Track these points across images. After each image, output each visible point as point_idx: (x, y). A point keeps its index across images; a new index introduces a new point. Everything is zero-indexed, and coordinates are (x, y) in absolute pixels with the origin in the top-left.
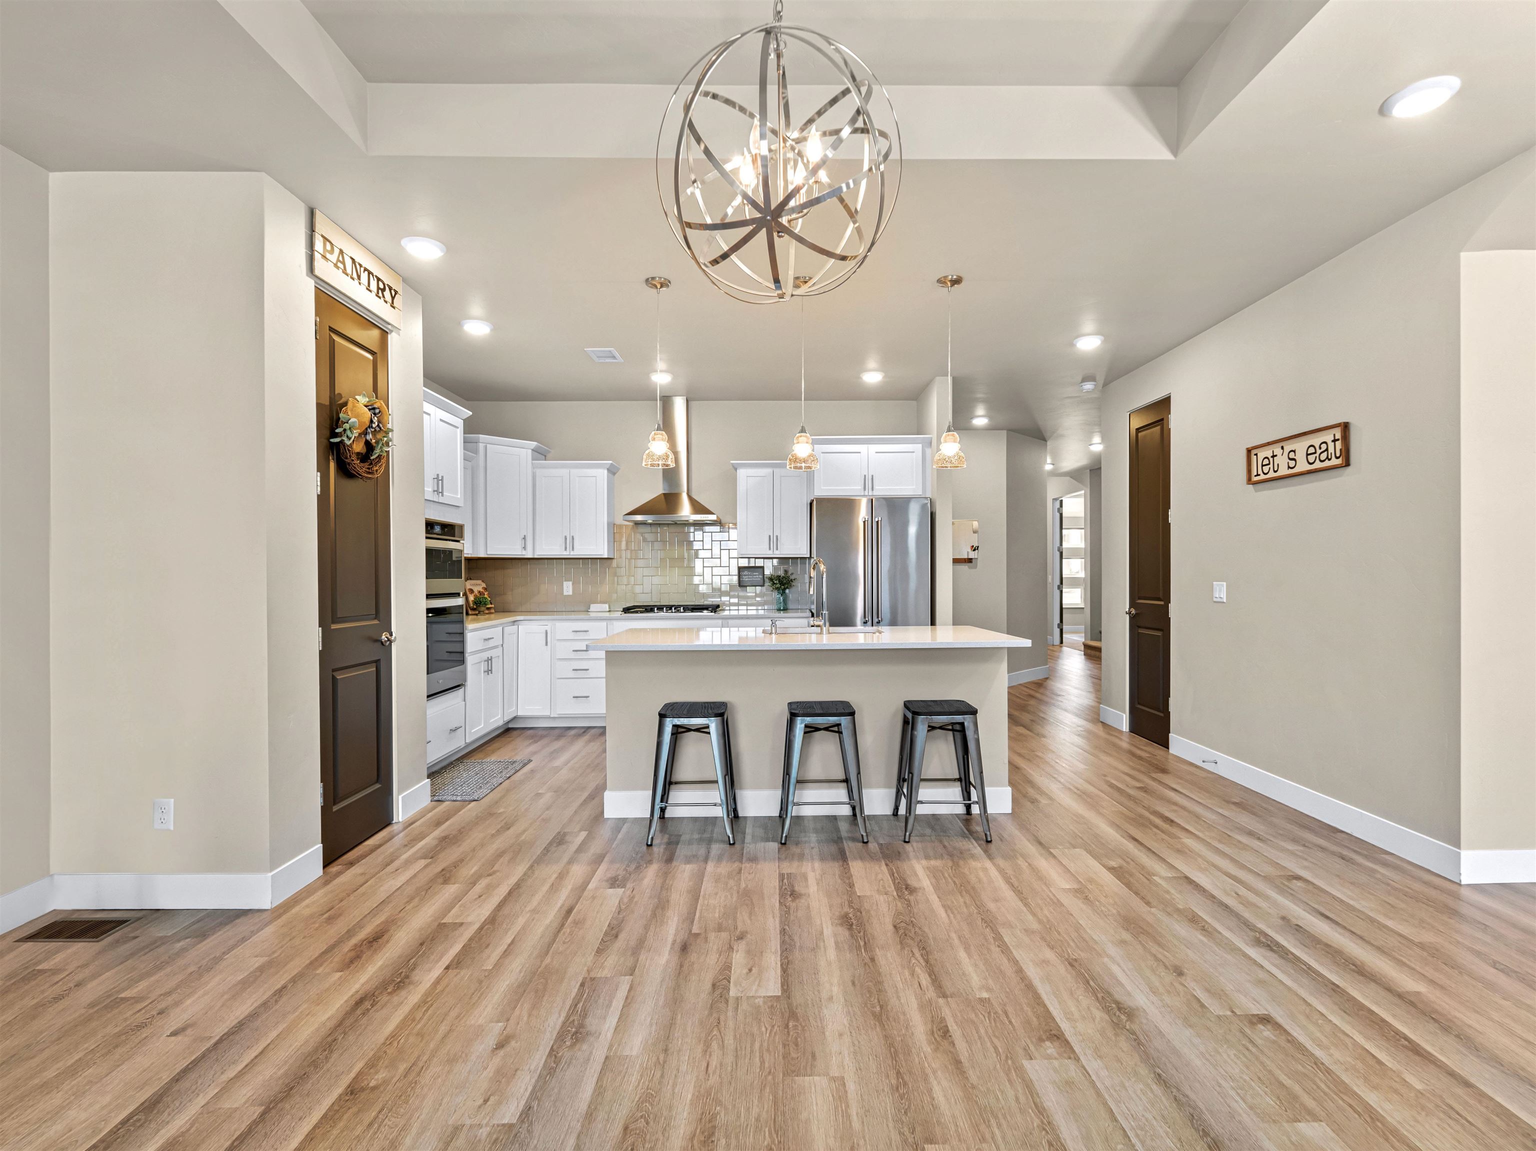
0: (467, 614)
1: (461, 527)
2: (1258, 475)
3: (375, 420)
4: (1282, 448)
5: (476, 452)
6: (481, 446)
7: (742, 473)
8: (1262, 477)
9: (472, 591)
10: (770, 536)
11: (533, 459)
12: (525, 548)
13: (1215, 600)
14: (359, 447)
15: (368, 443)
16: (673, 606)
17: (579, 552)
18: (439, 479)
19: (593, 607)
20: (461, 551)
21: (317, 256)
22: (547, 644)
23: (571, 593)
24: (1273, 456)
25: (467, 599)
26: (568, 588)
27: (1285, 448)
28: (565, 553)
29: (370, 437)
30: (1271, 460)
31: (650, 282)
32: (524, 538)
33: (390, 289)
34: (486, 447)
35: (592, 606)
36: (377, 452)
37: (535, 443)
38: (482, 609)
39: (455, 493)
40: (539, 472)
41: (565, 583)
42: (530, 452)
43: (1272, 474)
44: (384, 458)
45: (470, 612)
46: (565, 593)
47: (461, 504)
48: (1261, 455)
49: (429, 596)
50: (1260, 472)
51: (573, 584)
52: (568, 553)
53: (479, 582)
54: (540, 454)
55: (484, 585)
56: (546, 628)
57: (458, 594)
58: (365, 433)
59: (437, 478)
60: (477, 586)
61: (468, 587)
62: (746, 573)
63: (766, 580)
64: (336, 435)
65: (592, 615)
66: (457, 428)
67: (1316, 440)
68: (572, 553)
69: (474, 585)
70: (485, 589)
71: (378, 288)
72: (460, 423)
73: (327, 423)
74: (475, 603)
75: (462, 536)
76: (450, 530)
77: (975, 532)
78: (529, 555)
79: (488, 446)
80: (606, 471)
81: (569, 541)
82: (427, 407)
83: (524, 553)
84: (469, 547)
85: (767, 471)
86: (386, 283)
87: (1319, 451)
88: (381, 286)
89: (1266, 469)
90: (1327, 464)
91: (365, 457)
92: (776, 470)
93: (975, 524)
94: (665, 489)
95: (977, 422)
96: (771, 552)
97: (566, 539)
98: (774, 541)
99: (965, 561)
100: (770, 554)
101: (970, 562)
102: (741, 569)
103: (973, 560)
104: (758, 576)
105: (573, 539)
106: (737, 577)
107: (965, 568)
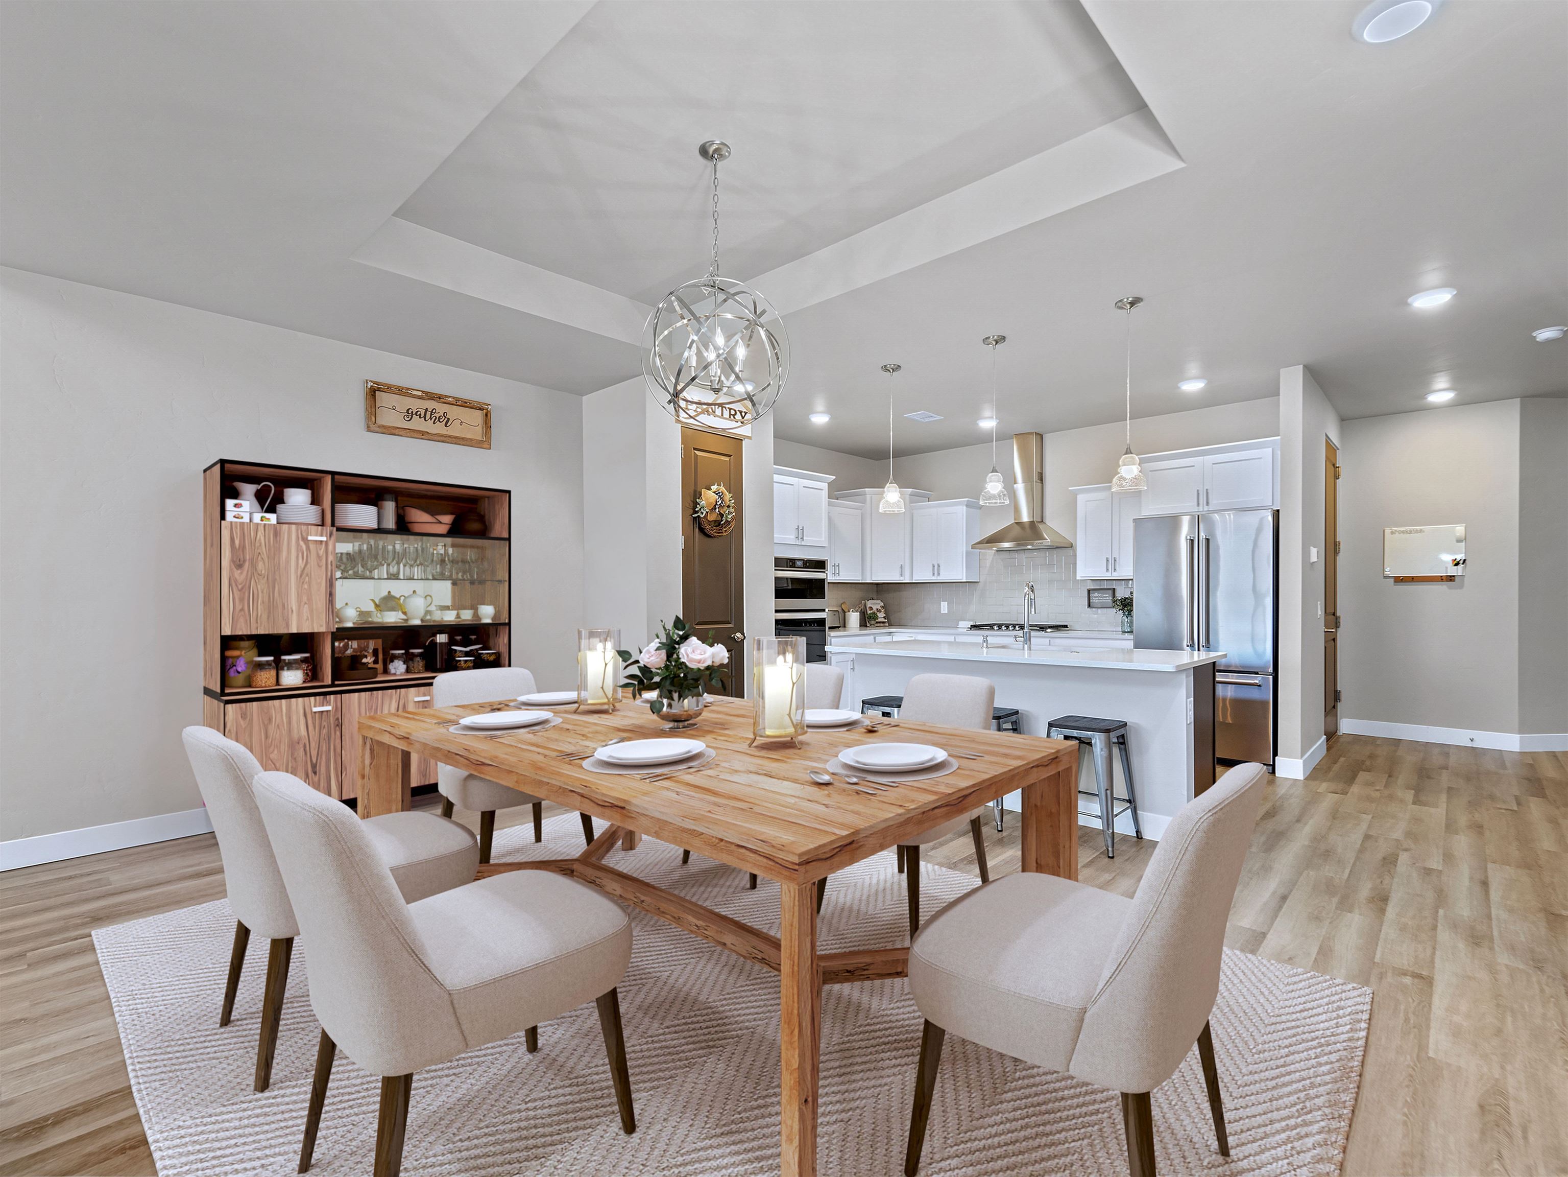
1: (825, 562)
3: (723, 499)
5: (863, 502)
6: (868, 497)
7: (1081, 498)
9: (871, 609)
10: (1106, 559)
11: (910, 501)
12: (903, 574)
14: (712, 518)
15: (719, 515)
16: (1003, 624)
17: (945, 577)
18: (800, 530)
20: (824, 579)
23: (946, 611)
26: (944, 607)
28: (933, 578)
29: (720, 511)
31: (885, 368)
32: (901, 566)
33: (741, 412)
34: (871, 498)
35: (960, 622)
36: (726, 519)
37: (912, 490)
38: (873, 622)
39: (818, 539)
41: (942, 603)
44: (739, 520)
46: (943, 611)
47: (825, 545)
49: (779, 611)
51: (947, 604)
53: (879, 601)
54: (922, 497)
55: (883, 604)
57: (804, 610)
58: (715, 508)
60: (876, 605)
61: (869, 605)
62: (1096, 594)
63: (1115, 602)
64: (697, 512)
65: (960, 630)
66: (821, 489)
68: (939, 578)
69: (873, 604)
70: (883, 607)
71: (730, 414)
72: (825, 486)
73: (689, 506)
75: (826, 568)
76: (813, 565)
77: (1459, 541)
78: (906, 580)
79: (873, 496)
80: (965, 507)
81: (936, 569)
82: (776, 478)
83: (902, 578)
85: (1107, 494)
86: (737, 409)
88: (733, 412)
91: (716, 523)
93: (1460, 530)
94: (1015, 519)
95: (1435, 398)
96: (1109, 574)
97: (934, 566)
98: (1111, 563)
99: (1441, 579)
100: (1108, 576)
101: (1451, 580)
102: (1089, 591)
103: (1456, 579)
104: (1108, 598)
105: (939, 566)
106: (1086, 599)
107: (1443, 587)
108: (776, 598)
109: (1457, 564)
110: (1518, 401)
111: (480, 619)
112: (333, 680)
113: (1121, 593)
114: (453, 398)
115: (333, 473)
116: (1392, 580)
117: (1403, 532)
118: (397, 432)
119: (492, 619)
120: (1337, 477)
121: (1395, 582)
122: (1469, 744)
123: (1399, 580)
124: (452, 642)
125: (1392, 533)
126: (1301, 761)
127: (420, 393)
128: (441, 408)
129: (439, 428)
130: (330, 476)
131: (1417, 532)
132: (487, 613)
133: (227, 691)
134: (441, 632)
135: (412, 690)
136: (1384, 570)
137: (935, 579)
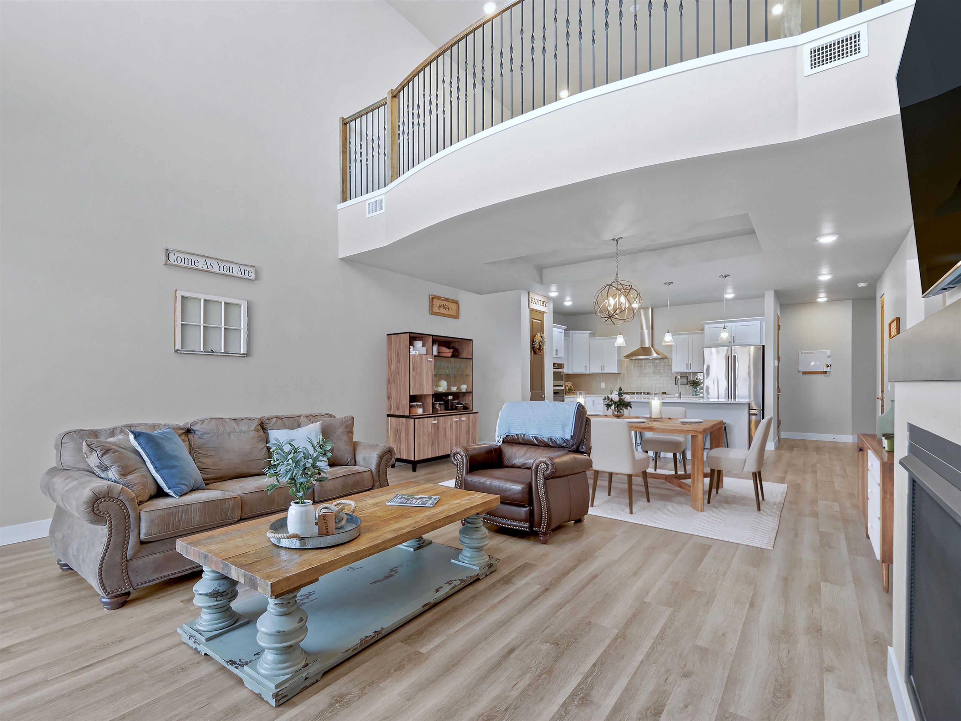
0: (566, 394)
1: (564, 364)
3: (542, 339)
5: (569, 337)
6: (571, 335)
9: (567, 386)
10: (687, 364)
11: (589, 337)
14: (538, 347)
15: (540, 345)
17: (606, 371)
18: (557, 350)
20: (563, 372)
21: (530, 303)
22: (593, 405)
23: (604, 387)
25: (565, 388)
26: (603, 385)
29: (540, 344)
34: (572, 335)
36: (542, 347)
37: (590, 331)
38: (571, 392)
39: (562, 354)
41: (602, 383)
42: (588, 334)
44: (543, 348)
45: (567, 393)
47: (563, 357)
49: (554, 386)
52: (602, 371)
53: (570, 382)
54: (593, 335)
55: (572, 384)
57: (562, 386)
58: (539, 343)
59: (556, 350)
60: (569, 384)
61: (566, 384)
64: (533, 345)
66: (562, 333)
71: (543, 304)
72: (563, 331)
73: (531, 342)
74: (568, 390)
75: (564, 367)
76: (560, 366)
77: (828, 357)
79: (573, 334)
81: (603, 367)
82: (554, 329)
84: (565, 371)
85: (687, 336)
86: (544, 302)
91: (539, 349)
93: (829, 353)
94: (641, 346)
95: (819, 300)
96: (688, 370)
97: (601, 366)
98: (689, 366)
99: (822, 373)
100: (687, 371)
101: (825, 373)
103: (827, 372)
104: (685, 381)
105: (604, 366)
106: (674, 381)
107: (822, 376)
108: (554, 380)
109: (828, 367)
110: (851, 301)
111: (461, 390)
112: (432, 412)
113: (691, 378)
114: (444, 298)
115: (432, 335)
116: (802, 373)
117: (806, 353)
118: (439, 314)
119: (466, 390)
120: (779, 329)
121: (803, 374)
122: (833, 440)
123: (804, 373)
124: (454, 399)
125: (801, 353)
126: (774, 443)
127: (443, 299)
128: (447, 303)
129: (445, 312)
130: (431, 337)
131: (811, 353)
132: (464, 388)
133: (411, 415)
134: (450, 395)
135: (454, 416)
136: (798, 369)
137: (601, 372)
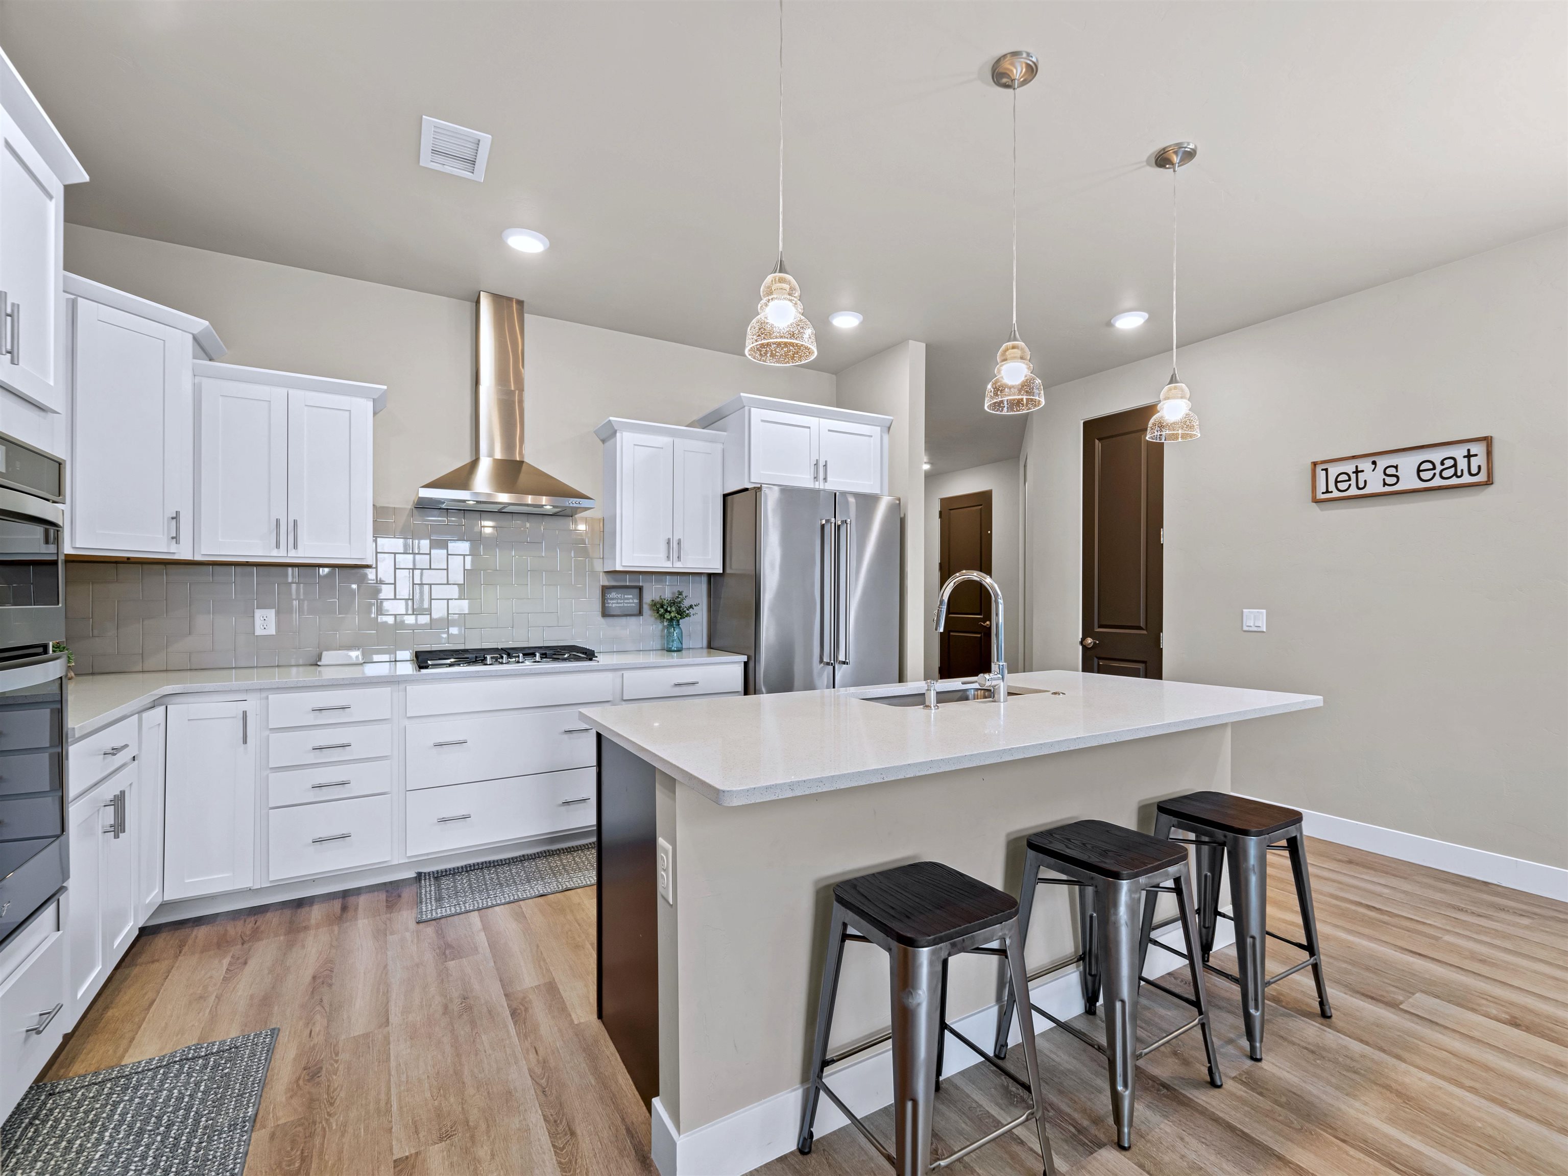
2: (1327, 492)
4: (1374, 463)
7: (626, 440)
8: (1336, 494)
12: (176, 539)
13: (1245, 628)
19: (328, 657)
24: (1357, 472)
27: (1378, 463)
28: (275, 553)
30: (1353, 476)
32: (176, 518)
35: (325, 655)
40: (207, 384)
43: (1353, 491)
46: (259, 631)
48: (1334, 471)
50: (1332, 487)
51: (278, 613)
56: (243, 706)
62: (613, 595)
63: (646, 608)
65: (332, 673)
67: (1436, 456)
68: (292, 553)
78: (184, 553)
80: (370, 402)
83: (173, 548)
87: (1439, 468)
89: (1342, 486)
90: (1454, 481)
92: (677, 440)
102: (605, 590)
